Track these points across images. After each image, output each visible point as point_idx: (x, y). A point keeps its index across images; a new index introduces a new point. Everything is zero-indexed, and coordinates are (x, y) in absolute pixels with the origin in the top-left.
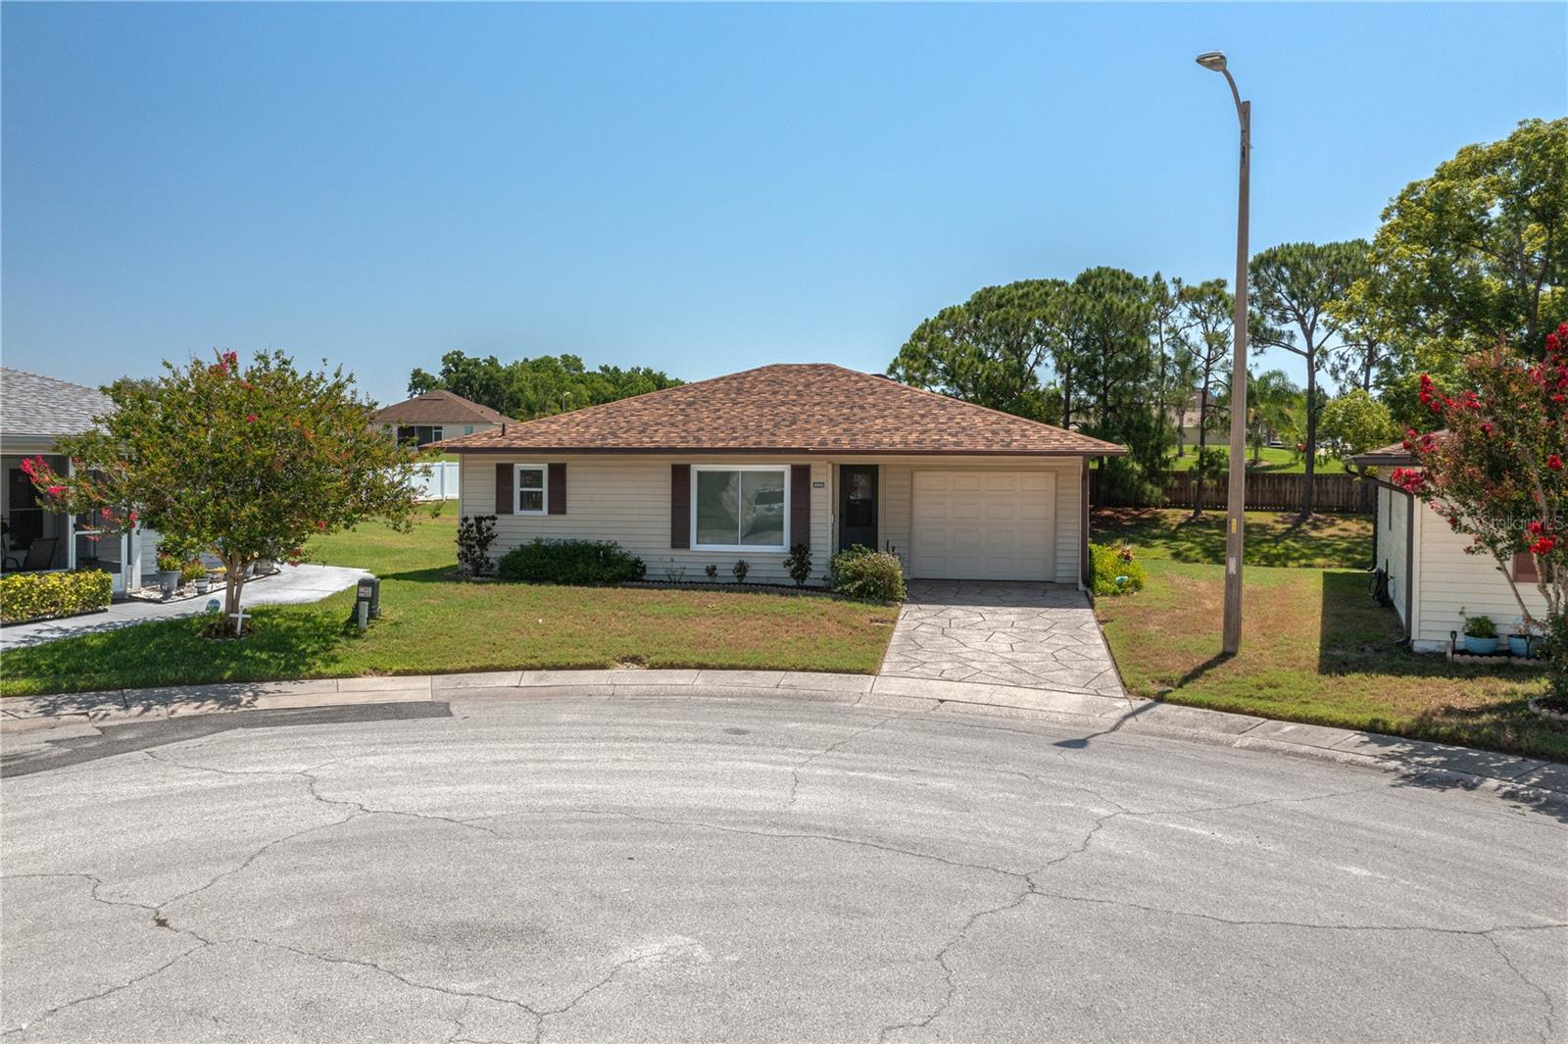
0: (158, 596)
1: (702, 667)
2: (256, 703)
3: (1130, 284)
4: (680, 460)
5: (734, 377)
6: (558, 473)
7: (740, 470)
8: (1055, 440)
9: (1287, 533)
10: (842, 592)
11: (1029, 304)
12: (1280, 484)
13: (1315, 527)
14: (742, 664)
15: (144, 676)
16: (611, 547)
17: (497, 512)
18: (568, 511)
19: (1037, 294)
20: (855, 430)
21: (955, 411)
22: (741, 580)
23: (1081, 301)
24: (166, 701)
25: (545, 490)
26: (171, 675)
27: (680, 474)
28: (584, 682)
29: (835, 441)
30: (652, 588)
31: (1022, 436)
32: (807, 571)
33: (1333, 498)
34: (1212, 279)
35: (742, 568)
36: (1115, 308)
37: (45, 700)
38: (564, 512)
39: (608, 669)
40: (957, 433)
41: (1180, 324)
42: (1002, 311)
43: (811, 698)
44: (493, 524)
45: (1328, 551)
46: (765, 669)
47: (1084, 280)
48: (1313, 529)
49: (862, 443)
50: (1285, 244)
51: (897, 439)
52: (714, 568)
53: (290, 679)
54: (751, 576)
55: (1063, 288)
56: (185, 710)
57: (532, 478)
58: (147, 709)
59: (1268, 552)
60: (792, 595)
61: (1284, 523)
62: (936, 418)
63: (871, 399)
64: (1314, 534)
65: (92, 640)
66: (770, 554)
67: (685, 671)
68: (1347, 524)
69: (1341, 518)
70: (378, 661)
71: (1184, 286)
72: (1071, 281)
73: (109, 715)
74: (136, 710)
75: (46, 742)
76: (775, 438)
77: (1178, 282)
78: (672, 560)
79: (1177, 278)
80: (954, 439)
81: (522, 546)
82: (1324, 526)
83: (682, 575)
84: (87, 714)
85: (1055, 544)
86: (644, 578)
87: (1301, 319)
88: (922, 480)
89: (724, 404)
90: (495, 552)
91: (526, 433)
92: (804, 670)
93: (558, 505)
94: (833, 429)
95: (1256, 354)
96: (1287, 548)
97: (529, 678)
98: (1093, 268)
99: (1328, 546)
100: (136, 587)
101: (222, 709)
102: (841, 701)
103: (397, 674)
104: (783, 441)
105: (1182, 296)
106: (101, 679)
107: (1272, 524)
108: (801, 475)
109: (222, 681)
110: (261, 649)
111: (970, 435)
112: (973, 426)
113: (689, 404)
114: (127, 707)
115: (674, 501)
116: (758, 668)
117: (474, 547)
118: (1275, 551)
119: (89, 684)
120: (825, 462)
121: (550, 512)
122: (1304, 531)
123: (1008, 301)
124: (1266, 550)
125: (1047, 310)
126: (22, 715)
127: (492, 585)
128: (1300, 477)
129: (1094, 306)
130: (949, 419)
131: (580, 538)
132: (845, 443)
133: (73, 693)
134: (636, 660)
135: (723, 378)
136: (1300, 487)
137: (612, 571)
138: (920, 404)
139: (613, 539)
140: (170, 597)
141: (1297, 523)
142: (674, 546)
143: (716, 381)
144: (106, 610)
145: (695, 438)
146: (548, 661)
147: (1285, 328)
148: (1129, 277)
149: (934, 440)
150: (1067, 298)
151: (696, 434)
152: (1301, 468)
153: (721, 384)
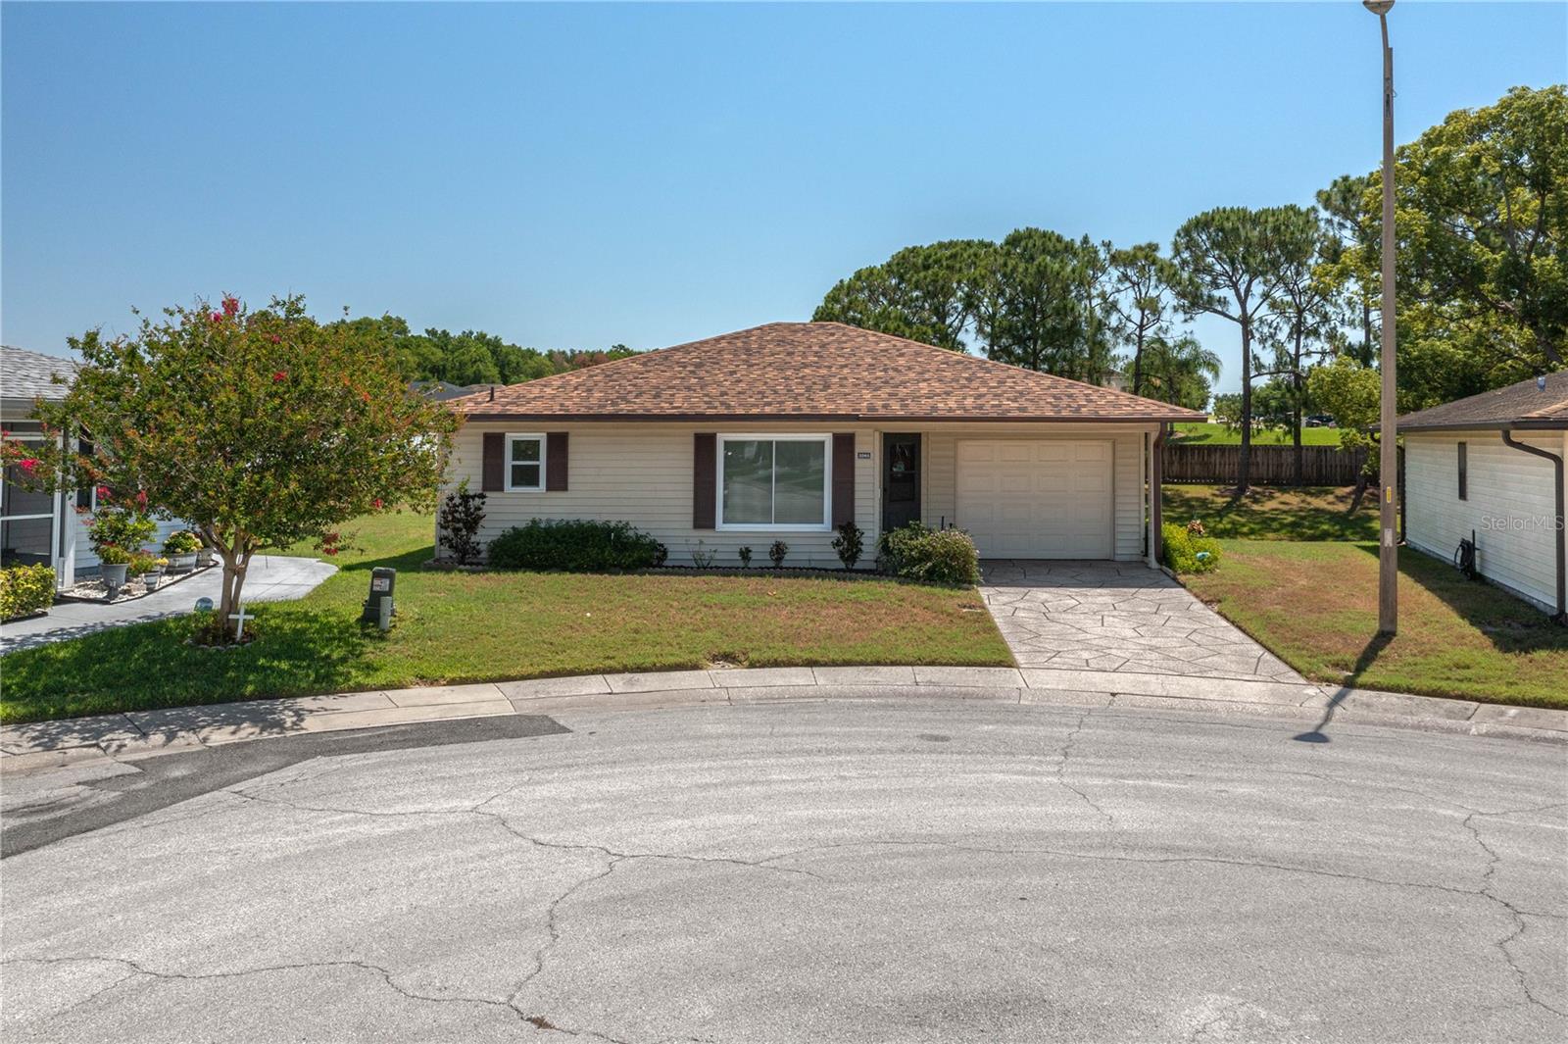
0: (101, 595)
1: (811, 663)
2: (303, 725)
3: (1059, 247)
4: (704, 428)
5: (736, 336)
6: (559, 444)
7: (775, 439)
8: (1126, 406)
9: (1229, 507)
10: (907, 576)
11: (958, 266)
12: (1209, 455)
13: (1256, 501)
14: (858, 659)
15: (148, 695)
16: (622, 528)
17: (485, 488)
18: (570, 487)
19: (965, 255)
20: (900, 395)
21: (1003, 375)
22: (778, 563)
23: (1011, 263)
24: (192, 726)
25: (542, 463)
26: (180, 693)
27: (704, 445)
28: (685, 685)
29: (885, 406)
30: (686, 575)
31: (1087, 401)
32: (857, 552)
33: (1263, 470)
34: (1143, 243)
35: (779, 550)
36: (1049, 270)
37: (34, 730)
38: (565, 488)
39: (701, 669)
40: (1016, 398)
41: (1108, 289)
42: (930, 272)
43: (965, 696)
44: (483, 503)
45: (1275, 525)
46: (886, 664)
47: (1014, 241)
48: (1253, 502)
49: (914, 408)
50: (1221, 208)
51: (952, 404)
52: (748, 551)
53: (327, 693)
54: (789, 559)
55: (991, 250)
56: (220, 737)
57: (525, 449)
58: (171, 736)
59: (1215, 527)
60: (850, 580)
61: (1223, 497)
62: (984, 383)
63: (902, 361)
64: (1256, 507)
65: (58, 652)
66: (812, 535)
67: (793, 668)
68: (1287, 497)
69: (1279, 491)
70: (425, 668)
71: (1113, 251)
72: (999, 241)
73: (125, 746)
74: (158, 738)
75: (79, 784)
76: (815, 404)
77: (1107, 245)
78: (701, 543)
79: (1107, 241)
80: (1016, 405)
81: (514, 528)
82: (1264, 499)
83: (711, 559)
84: (97, 745)
85: (1114, 519)
86: (666, 563)
87: (1235, 286)
88: (968, 450)
89: (738, 366)
90: (485, 536)
91: (518, 397)
92: (932, 663)
93: (559, 480)
94: (875, 393)
95: (1186, 321)
96: (1233, 523)
97: (617, 683)
98: (1022, 229)
99: (1274, 520)
100: (67, 584)
101: (265, 734)
102: (1000, 698)
103: (452, 682)
104: (827, 408)
105: (1115, 259)
106: (94, 701)
107: (1211, 498)
108: (844, 445)
109: (244, 699)
110: (277, 656)
111: (1032, 401)
112: (1030, 391)
113: (699, 366)
114: (145, 736)
115: (697, 474)
116: (878, 663)
117: (461, 530)
118: (1221, 526)
119: (82, 707)
120: (871, 431)
121: (549, 489)
122: (1244, 505)
123: (936, 262)
124: (1212, 525)
125: (978, 272)
126: (15, 750)
127: (492, 574)
128: (1233, 449)
129: (1027, 269)
130: (999, 382)
131: (585, 518)
132: (896, 409)
133: (64, 718)
134: (729, 658)
135: (723, 338)
136: (1236, 459)
137: (630, 556)
138: (960, 367)
139: (625, 519)
140: (116, 596)
141: (1236, 496)
142: (697, 525)
143: (718, 340)
144: (44, 614)
145: (722, 403)
146: (629, 662)
147: (1217, 293)
148: (1059, 239)
149: (993, 406)
150: (996, 260)
151: (721, 399)
152: (1237, 440)
153: (723, 344)
